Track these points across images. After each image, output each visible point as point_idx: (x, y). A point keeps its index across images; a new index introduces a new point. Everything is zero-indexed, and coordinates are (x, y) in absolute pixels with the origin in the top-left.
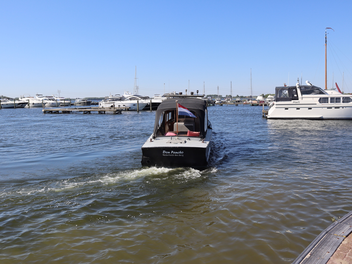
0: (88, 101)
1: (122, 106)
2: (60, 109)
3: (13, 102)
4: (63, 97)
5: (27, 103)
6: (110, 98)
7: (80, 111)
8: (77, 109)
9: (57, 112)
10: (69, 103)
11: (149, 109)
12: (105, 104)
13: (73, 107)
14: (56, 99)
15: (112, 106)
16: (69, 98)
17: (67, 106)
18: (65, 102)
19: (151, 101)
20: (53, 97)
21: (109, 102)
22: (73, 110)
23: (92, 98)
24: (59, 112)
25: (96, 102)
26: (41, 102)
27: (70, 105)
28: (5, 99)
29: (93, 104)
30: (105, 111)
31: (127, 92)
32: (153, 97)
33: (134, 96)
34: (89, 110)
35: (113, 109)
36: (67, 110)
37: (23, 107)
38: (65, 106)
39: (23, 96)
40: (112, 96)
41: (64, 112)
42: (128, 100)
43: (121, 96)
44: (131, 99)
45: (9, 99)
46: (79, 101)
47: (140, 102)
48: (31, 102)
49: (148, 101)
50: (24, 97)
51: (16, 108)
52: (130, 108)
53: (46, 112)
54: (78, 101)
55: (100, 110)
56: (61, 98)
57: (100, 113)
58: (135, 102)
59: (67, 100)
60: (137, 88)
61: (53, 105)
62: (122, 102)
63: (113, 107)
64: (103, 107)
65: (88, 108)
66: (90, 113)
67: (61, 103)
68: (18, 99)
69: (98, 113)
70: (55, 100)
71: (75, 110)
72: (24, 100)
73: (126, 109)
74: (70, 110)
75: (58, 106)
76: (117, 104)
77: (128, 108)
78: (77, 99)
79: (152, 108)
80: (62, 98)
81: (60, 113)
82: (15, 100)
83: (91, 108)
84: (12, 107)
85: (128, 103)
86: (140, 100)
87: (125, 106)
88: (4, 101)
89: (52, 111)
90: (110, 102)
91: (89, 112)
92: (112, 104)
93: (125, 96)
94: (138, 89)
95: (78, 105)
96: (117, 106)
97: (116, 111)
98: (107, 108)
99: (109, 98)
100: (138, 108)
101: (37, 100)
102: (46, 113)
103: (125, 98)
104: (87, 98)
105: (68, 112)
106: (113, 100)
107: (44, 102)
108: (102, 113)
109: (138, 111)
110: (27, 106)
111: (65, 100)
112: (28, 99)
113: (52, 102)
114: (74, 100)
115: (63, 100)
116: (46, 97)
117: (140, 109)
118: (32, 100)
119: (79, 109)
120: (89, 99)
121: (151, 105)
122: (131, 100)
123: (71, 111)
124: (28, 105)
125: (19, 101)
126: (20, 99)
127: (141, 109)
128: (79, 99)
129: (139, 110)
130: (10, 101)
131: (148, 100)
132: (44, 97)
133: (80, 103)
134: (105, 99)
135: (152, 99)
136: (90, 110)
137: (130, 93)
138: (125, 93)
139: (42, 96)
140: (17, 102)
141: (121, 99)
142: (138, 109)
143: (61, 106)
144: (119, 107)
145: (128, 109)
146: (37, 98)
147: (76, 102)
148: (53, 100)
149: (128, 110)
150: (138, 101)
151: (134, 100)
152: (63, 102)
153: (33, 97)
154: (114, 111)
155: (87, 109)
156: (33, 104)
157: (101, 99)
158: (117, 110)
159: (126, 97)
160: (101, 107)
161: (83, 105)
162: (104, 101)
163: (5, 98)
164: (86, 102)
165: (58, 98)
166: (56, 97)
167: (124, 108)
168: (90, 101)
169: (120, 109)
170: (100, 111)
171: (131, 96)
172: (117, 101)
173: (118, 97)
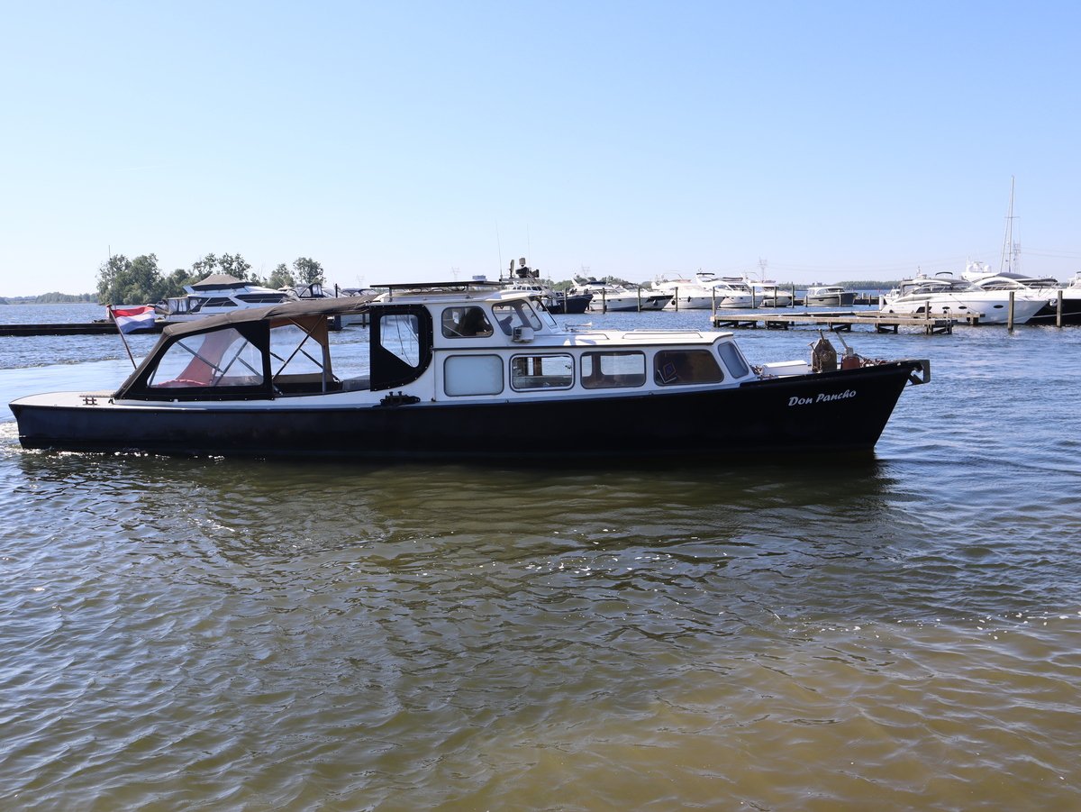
0: (846, 292)
1: (955, 310)
2: (761, 316)
3: (634, 294)
4: (773, 280)
5: (671, 297)
6: (917, 284)
7: (818, 324)
8: (810, 315)
9: (752, 325)
10: (790, 298)
11: (1052, 322)
12: (900, 301)
13: (799, 310)
14: (751, 285)
15: (921, 310)
16: (790, 283)
17: (783, 306)
18: (778, 295)
19: (1061, 293)
20: (744, 280)
21: (911, 296)
22: (798, 320)
23: (860, 283)
24: (758, 324)
25: (870, 295)
26: (710, 294)
27: (790, 304)
28: (615, 286)
29: (863, 302)
30: (896, 326)
31: (975, 265)
32: (1070, 280)
33: (1001, 275)
34: (845, 321)
35: (923, 318)
36: (780, 318)
37: (660, 310)
38: (777, 306)
39: (663, 277)
40: (926, 276)
41: (773, 326)
42: (977, 289)
43: (956, 277)
44: (987, 287)
45: (625, 284)
46: (819, 293)
47: (1019, 296)
48: (683, 294)
49: (1049, 295)
50: (666, 281)
51: (643, 310)
52: (982, 316)
53: (721, 324)
54: (816, 292)
55: (880, 322)
56: (767, 282)
57: (882, 329)
58: (1003, 296)
59: (786, 288)
60: (1016, 250)
61: (742, 305)
62: (957, 296)
63: (925, 313)
64: (891, 311)
65: (844, 315)
66: (849, 331)
67: (766, 298)
68: (648, 286)
69: (874, 329)
70: (748, 287)
71: (806, 320)
72: (665, 290)
73: (968, 319)
74: (790, 320)
75: (755, 308)
76: (939, 302)
77: (977, 315)
78: (813, 285)
79: (1062, 318)
80: (770, 282)
81: (760, 328)
82: (640, 288)
83: (852, 314)
84: (633, 309)
85: (976, 300)
86: (1022, 288)
87: (965, 311)
88: (614, 292)
89: (737, 321)
90: (916, 296)
91: (848, 326)
92: (922, 303)
93: (969, 276)
94: (1016, 254)
95: (817, 303)
96: (937, 309)
97: (933, 326)
98: (904, 315)
99: (914, 282)
100: (1010, 318)
101: (699, 288)
102: (719, 326)
103: (968, 284)
104: (845, 283)
105: (784, 326)
106: (928, 291)
107: (717, 295)
108: (886, 331)
109: (1009, 326)
110: (669, 305)
111: (777, 289)
112: (676, 285)
113: (739, 293)
114: (805, 288)
115: (772, 288)
116: (725, 279)
117: (1015, 320)
118: (687, 288)
119: (815, 315)
120: (852, 285)
121: (1059, 309)
122: (987, 289)
123: (793, 322)
124: (673, 303)
125: (652, 290)
126: (654, 286)
127: (1024, 322)
128: (820, 285)
129: (1013, 324)
130: (628, 291)
131: (1051, 290)
132: (717, 279)
133: (821, 299)
134: (901, 287)
135: (1065, 285)
136: (848, 321)
137: (986, 268)
138: (969, 266)
139: (713, 277)
140: (646, 294)
141: (953, 287)
142: (1009, 321)
143: (766, 306)
144: (945, 312)
145: (976, 319)
146: (699, 281)
147: (810, 296)
148: (743, 288)
149: (976, 323)
150: (1012, 295)
151: (1000, 289)
152: (771, 294)
153: (689, 281)
154: (926, 325)
155: (840, 317)
156: (689, 299)
157: (886, 287)
158: (938, 324)
159: (970, 281)
160: (886, 310)
161: (829, 305)
162: (898, 293)
163: (615, 281)
164: (842, 295)
165: (758, 283)
166: (753, 279)
167: (961, 316)
168: (852, 292)
169: (947, 319)
170: (880, 325)
171: (991, 276)
172: (941, 294)
173: (944, 280)
